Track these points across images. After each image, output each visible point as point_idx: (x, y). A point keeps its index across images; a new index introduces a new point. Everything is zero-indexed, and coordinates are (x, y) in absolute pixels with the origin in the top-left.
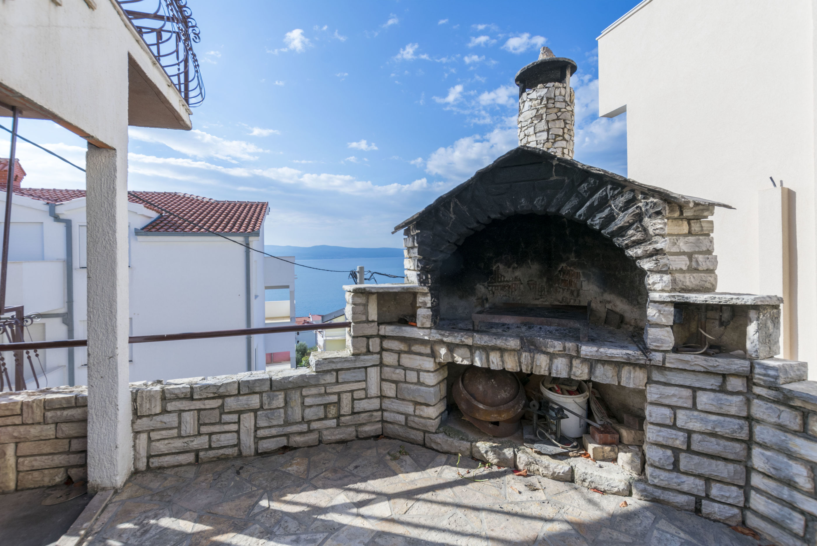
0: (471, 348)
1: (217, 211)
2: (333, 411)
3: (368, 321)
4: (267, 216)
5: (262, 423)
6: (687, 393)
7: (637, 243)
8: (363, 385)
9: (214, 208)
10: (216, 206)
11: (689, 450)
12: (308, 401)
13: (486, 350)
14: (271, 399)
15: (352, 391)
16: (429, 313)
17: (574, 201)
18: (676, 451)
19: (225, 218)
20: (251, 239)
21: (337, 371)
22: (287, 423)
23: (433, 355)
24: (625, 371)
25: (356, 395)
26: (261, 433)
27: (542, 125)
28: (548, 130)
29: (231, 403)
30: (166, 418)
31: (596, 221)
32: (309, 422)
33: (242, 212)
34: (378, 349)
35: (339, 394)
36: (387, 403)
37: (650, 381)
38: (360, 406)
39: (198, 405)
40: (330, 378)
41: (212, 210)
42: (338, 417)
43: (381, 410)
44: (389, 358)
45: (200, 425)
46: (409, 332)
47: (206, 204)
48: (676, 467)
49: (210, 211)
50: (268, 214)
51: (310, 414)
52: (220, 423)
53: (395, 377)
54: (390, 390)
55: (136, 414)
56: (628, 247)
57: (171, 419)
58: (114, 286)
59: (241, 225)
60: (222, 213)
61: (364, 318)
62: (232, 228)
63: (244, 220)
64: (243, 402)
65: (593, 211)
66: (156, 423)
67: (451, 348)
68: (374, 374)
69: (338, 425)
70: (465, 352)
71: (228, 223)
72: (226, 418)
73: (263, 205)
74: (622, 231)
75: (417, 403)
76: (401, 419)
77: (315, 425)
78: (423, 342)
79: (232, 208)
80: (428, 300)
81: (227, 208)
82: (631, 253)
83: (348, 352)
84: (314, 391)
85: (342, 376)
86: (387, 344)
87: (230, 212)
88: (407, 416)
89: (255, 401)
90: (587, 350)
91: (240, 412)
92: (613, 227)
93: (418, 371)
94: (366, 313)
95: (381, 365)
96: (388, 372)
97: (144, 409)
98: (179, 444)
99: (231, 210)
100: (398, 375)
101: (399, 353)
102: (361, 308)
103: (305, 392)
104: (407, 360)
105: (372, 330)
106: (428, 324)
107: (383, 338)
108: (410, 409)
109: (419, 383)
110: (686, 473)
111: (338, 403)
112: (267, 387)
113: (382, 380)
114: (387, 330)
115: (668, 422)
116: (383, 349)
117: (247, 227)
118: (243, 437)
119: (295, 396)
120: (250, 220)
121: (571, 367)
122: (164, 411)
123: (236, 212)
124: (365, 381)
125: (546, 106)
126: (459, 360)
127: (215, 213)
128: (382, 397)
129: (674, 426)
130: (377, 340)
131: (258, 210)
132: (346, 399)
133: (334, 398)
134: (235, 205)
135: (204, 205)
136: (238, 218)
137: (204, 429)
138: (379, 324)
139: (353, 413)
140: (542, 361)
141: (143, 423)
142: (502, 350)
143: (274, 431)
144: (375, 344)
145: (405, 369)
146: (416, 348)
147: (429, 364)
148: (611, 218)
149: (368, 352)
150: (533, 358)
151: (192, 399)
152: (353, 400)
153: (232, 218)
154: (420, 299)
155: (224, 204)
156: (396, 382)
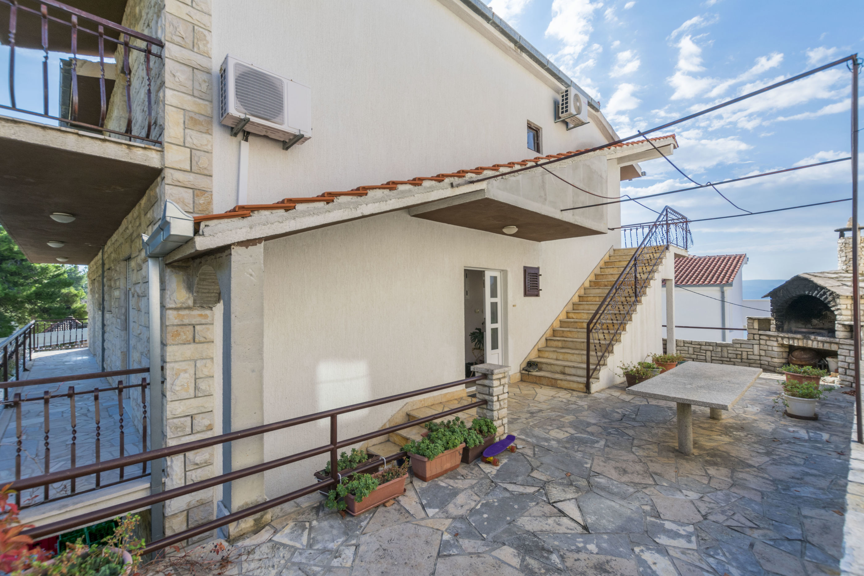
0: (788, 338)
1: (699, 267)
2: (739, 356)
3: (754, 329)
4: (744, 265)
5: (713, 355)
6: (848, 351)
7: (834, 306)
8: (752, 350)
9: (697, 263)
10: (699, 261)
11: (849, 369)
12: (730, 352)
13: (794, 339)
14: (716, 349)
15: (747, 351)
16: (775, 326)
17: (816, 292)
18: (846, 369)
19: (705, 272)
20: (725, 288)
21: (741, 344)
22: (722, 357)
23: (777, 341)
24: (832, 345)
25: (749, 353)
26: (713, 358)
27: (843, 254)
28: (846, 256)
29: (703, 347)
30: (684, 348)
31: (822, 299)
32: (730, 358)
33: (720, 266)
34: (758, 339)
35: (742, 351)
36: (762, 358)
37: (839, 348)
38: (750, 357)
39: (694, 346)
40: (738, 346)
41: (696, 265)
42: (742, 359)
43: (760, 360)
44: (762, 342)
45: (694, 352)
46: (768, 333)
47: (690, 260)
48: (846, 374)
49: (694, 267)
50: (746, 263)
51: (730, 356)
52: (700, 352)
53: (764, 349)
54: (763, 353)
55: (677, 346)
56: (831, 307)
57: (686, 348)
58: (672, 312)
59: (718, 278)
60: (703, 268)
61: (752, 327)
62: (711, 280)
63: (721, 273)
64: (707, 348)
65: (822, 296)
66: (682, 348)
67: (783, 338)
68: (756, 347)
69: (741, 362)
70: (787, 339)
71: (708, 276)
72: (702, 351)
73: (740, 257)
74: (829, 302)
75: (772, 358)
76: (767, 363)
77: (732, 360)
78: (774, 336)
79: (712, 263)
80: (774, 322)
81: (707, 263)
82: (833, 309)
83: (746, 338)
84: (732, 349)
85: (743, 346)
86: (762, 337)
87: (709, 266)
88: (769, 362)
89: (711, 348)
90: (820, 338)
91: (706, 350)
92: (827, 301)
93: (772, 346)
94: (753, 326)
95: (760, 344)
96: (762, 347)
97: (679, 344)
98: (688, 355)
99: (711, 264)
100: (765, 348)
101: (766, 340)
102: (751, 324)
103: (728, 348)
104: (769, 343)
105: (756, 332)
106: (774, 330)
107: (760, 335)
108: (769, 359)
109: (772, 350)
110: (849, 376)
111: (742, 354)
112: (715, 345)
113: (760, 349)
114: (761, 332)
115: (844, 360)
116: (760, 339)
117: (722, 280)
118: (707, 358)
119: (725, 349)
120: (726, 273)
121: (818, 344)
122: (684, 346)
123: (715, 266)
124: (753, 349)
125: (844, 246)
126: (785, 343)
127: (698, 268)
128: (760, 356)
129: (845, 362)
130: (758, 336)
131: (734, 263)
132: (745, 354)
133: (740, 353)
134: (715, 259)
135: (689, 262)
136: (716, 272)
137: (695, 353)
138: (759, 330)
139: (748, 359)
140: (810, 342)
141: (679, 348)
142: (798, 339)
143: (717, 358)
144: (757, 337)
145: (768, 346)
146: (772, 339)
147: (775, 344)
148: (826, 298)
149: (754, 339)
150: (807, 342)
151: (691, 344)
152: (748, 354)
153: (711, 272)
154: (772, 322)
155: (705, 259)
156: (765, 350)
